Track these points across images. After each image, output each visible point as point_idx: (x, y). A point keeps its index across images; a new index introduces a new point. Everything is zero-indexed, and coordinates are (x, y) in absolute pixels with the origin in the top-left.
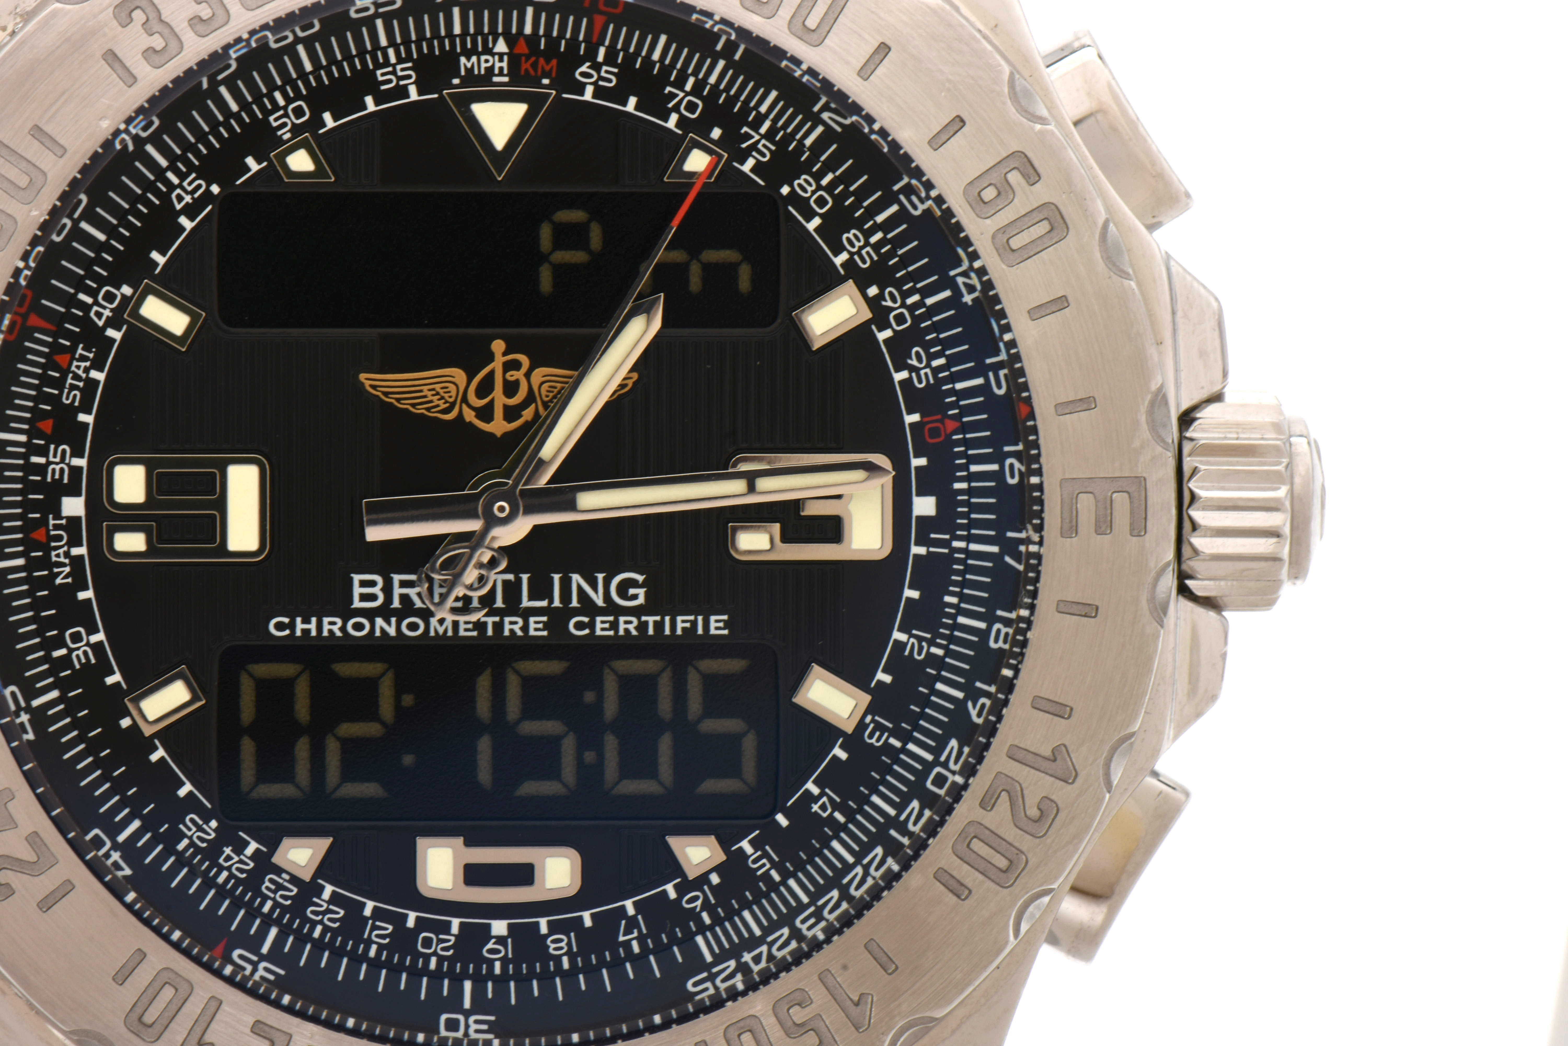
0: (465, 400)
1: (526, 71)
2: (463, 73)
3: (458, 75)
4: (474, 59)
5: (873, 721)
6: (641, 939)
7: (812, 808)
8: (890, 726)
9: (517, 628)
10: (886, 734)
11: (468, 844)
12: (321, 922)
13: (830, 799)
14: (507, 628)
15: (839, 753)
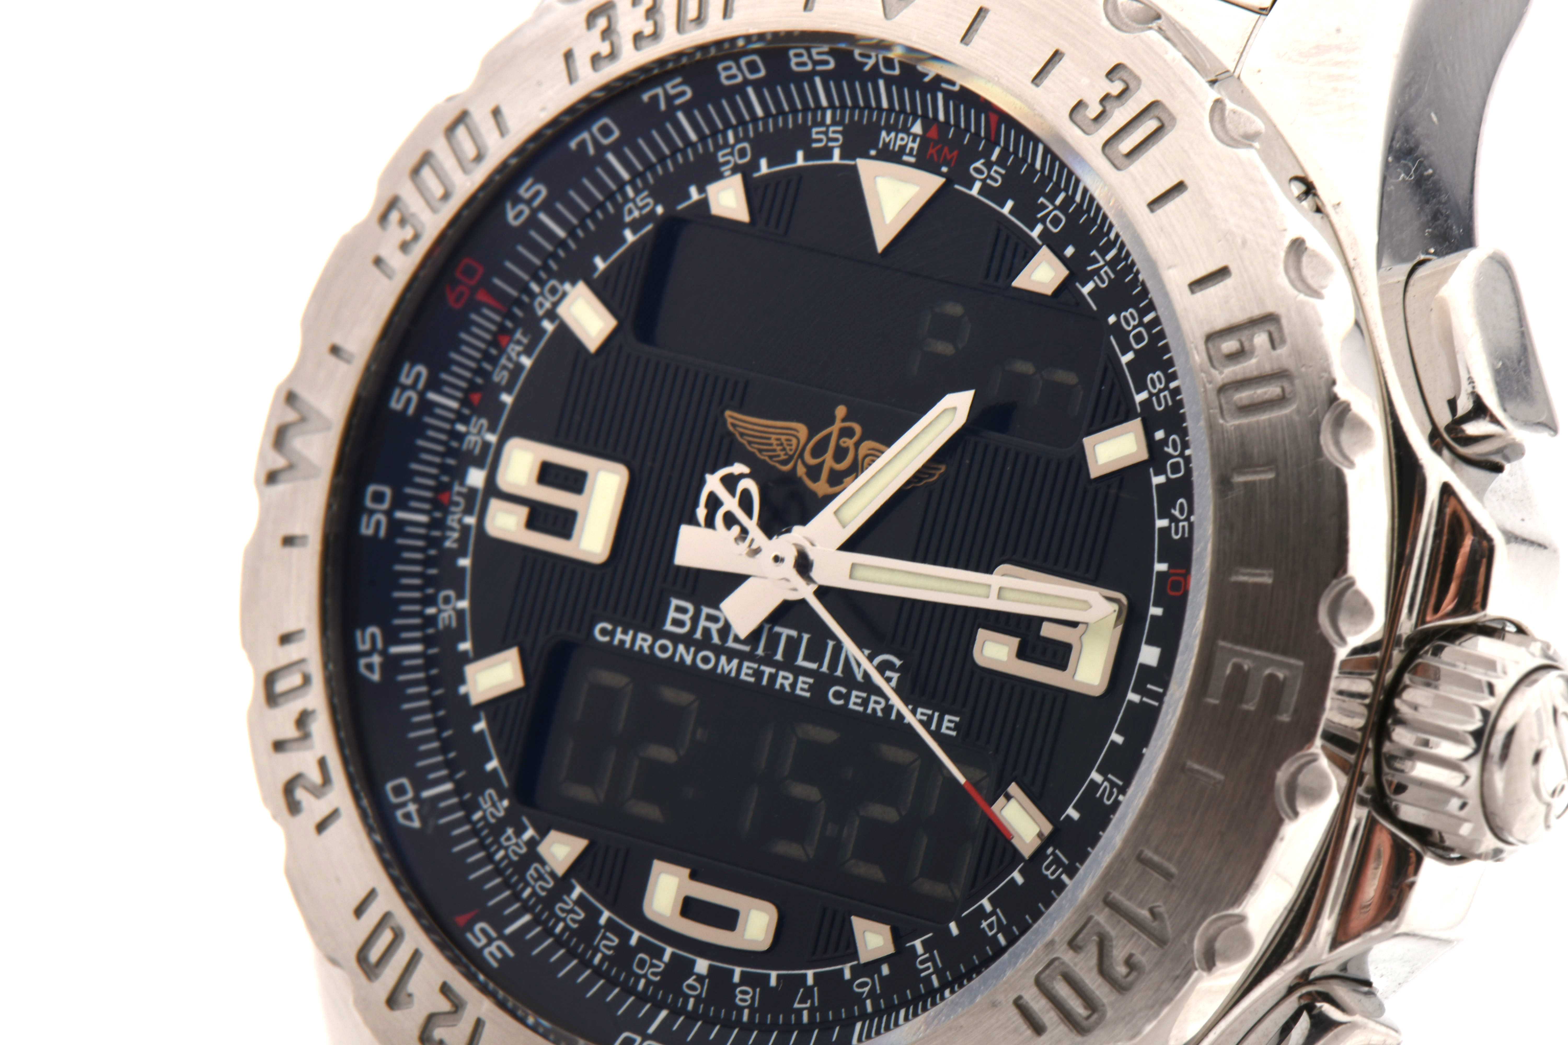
0: (801, 456)
1: (931, 155)
2: (881, 145)
3: (875, 147)
4: (893, 135)
5: (1053, 853)
6: (812, 1011)
7: (981, 924)
8: (1066, 862)
9: (787, 684)
10: (1061, 870)
11: (693, 876)
12: (564, 920)
13: (999, 919)
14: (780, 680)
15: (1017, 877)
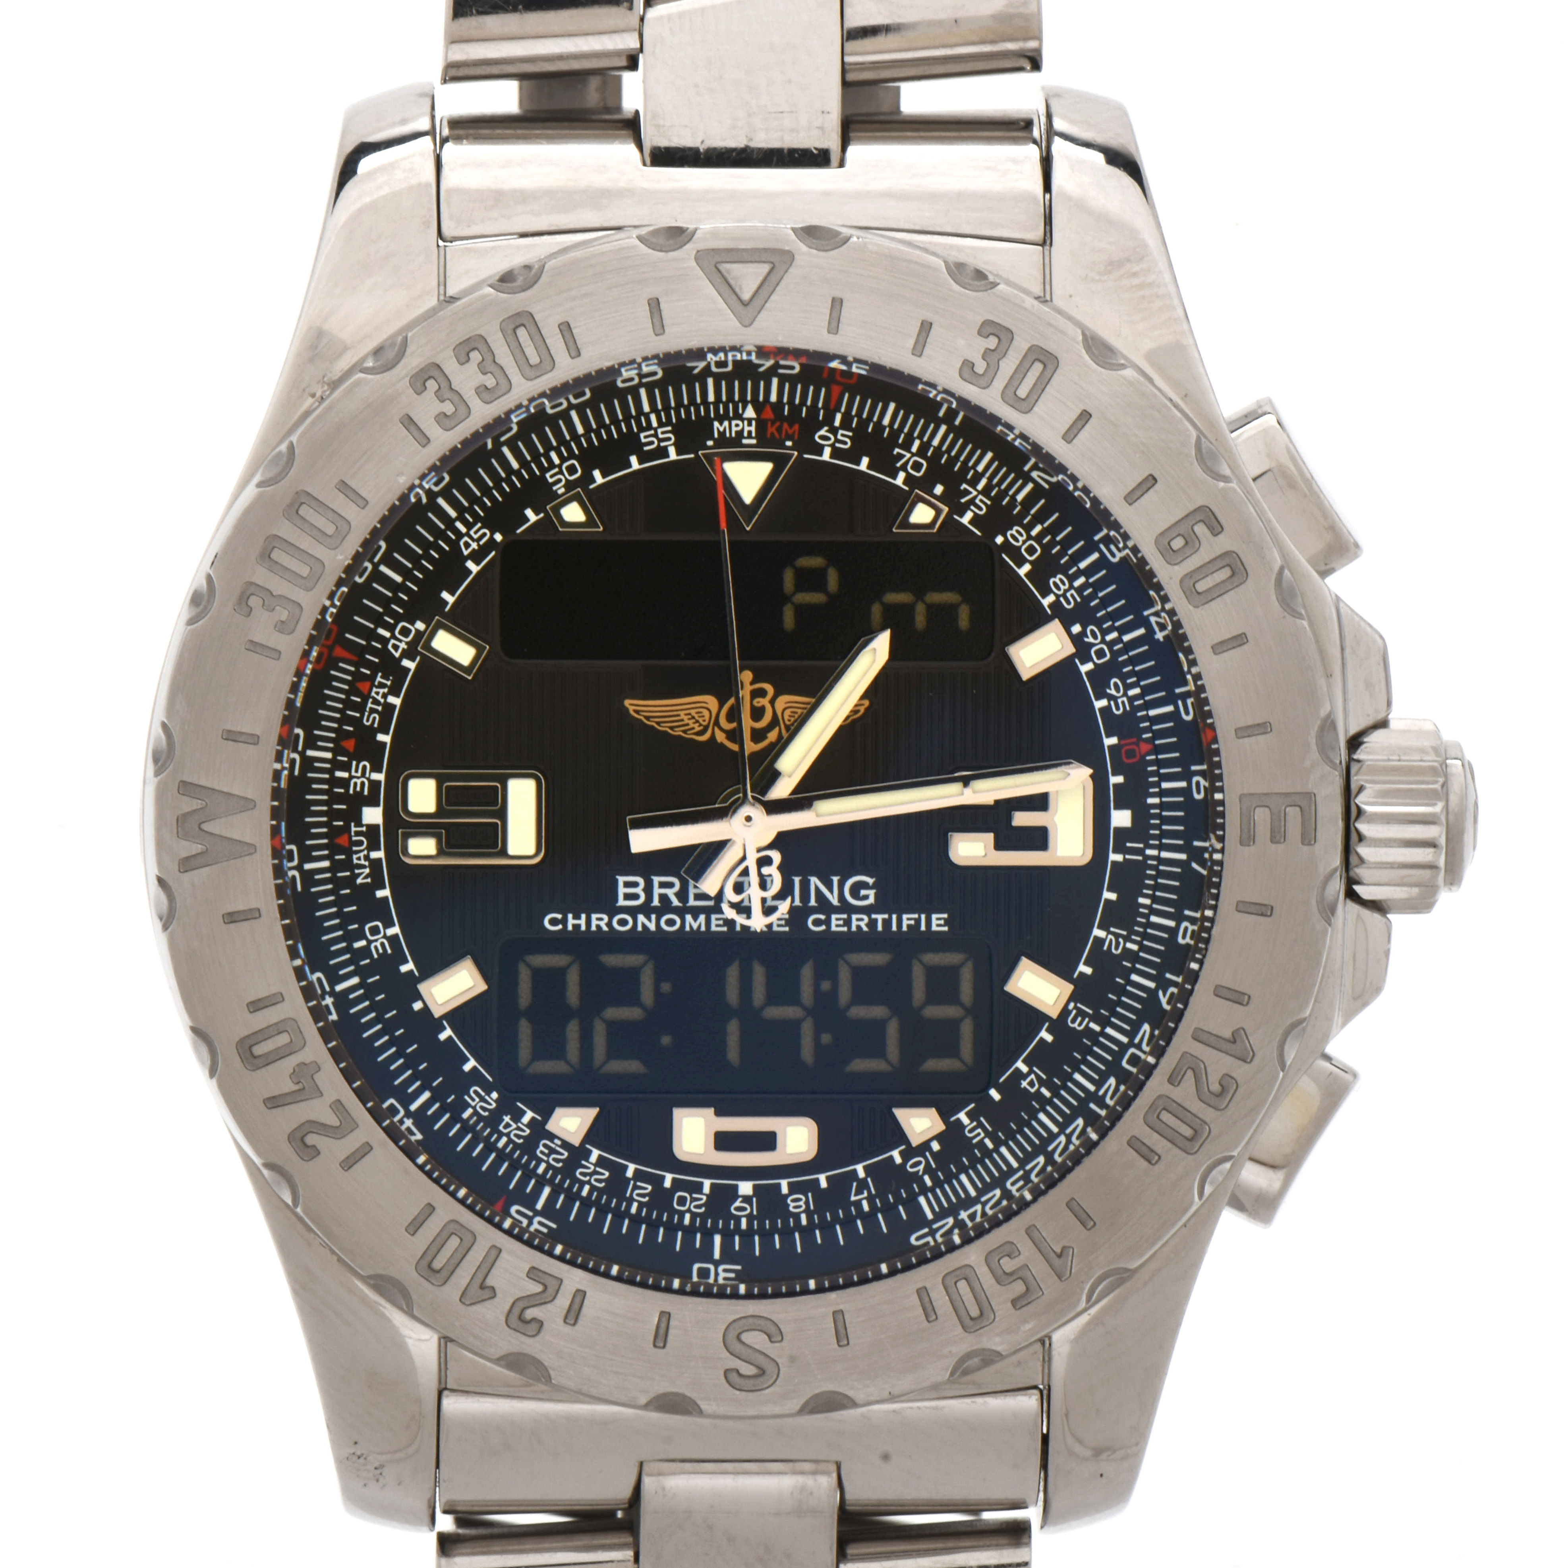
0: (717, 723)
1: (772, 434)
2: (716, 435)
3: (711, 437)
4: (726, 423)
5: (1075, 1007)
6: (871, 1199)
7: (1021, 1084)
8: (1090, 1012)
10: (1087, 1020)
11: (718, 1114)
12: (589, 1182)
13: (1037, 1076)
15: (1045, 1035)
